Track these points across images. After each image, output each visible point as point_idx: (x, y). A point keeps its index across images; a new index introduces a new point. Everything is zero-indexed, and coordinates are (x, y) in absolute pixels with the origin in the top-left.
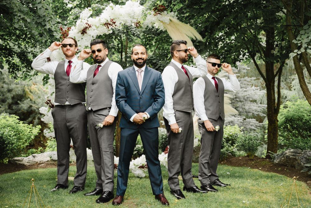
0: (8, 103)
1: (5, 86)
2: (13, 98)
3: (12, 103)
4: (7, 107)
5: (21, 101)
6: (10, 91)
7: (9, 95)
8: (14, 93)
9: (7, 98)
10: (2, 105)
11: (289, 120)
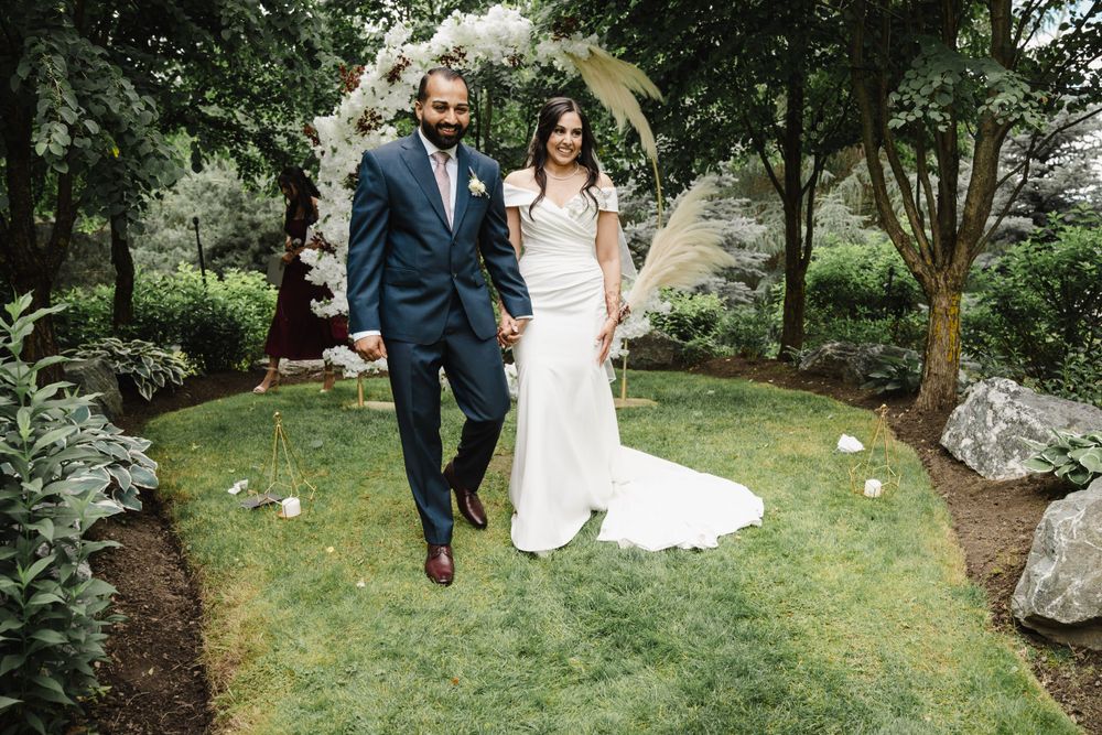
0: (253, 251)
1: (245, 216)
2: (262, 240)
3: (261, 252)
4: (251, 259)
5: (276, 246)
6: (255, 226)
7: (254, 235)
8: (263, 231)
9: (250, 241)
10: (241, 255)
11: (822, 283)
